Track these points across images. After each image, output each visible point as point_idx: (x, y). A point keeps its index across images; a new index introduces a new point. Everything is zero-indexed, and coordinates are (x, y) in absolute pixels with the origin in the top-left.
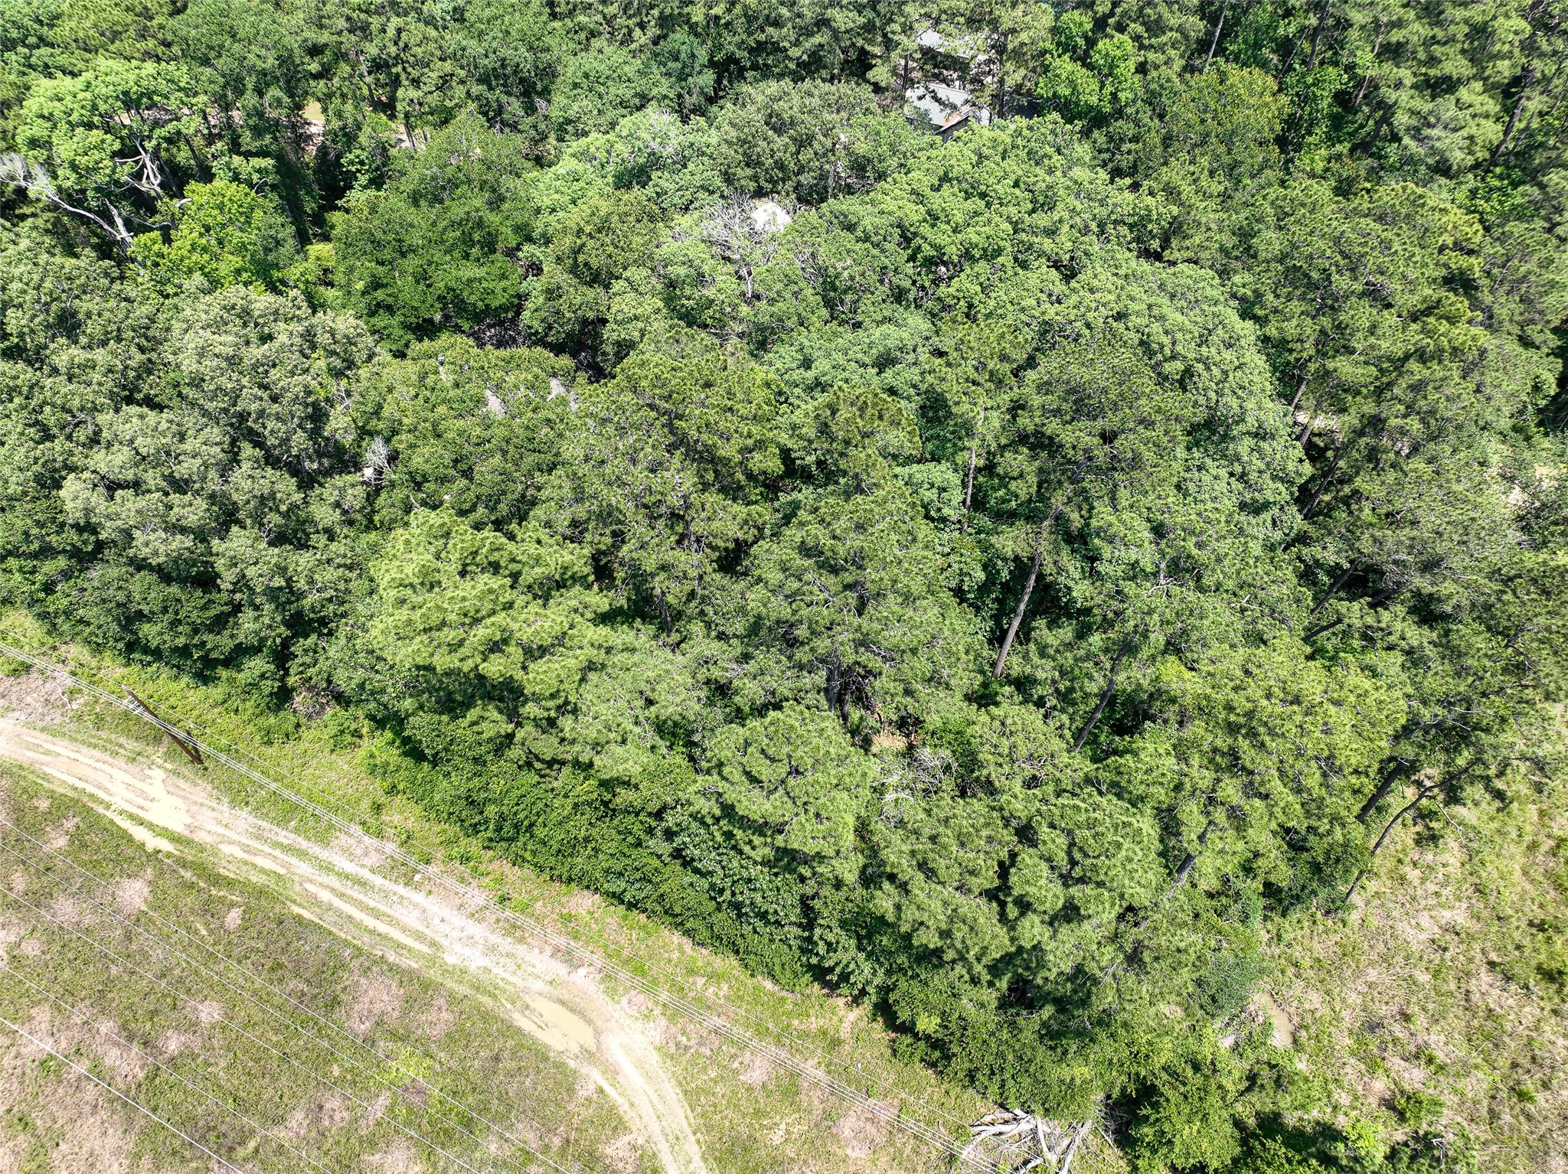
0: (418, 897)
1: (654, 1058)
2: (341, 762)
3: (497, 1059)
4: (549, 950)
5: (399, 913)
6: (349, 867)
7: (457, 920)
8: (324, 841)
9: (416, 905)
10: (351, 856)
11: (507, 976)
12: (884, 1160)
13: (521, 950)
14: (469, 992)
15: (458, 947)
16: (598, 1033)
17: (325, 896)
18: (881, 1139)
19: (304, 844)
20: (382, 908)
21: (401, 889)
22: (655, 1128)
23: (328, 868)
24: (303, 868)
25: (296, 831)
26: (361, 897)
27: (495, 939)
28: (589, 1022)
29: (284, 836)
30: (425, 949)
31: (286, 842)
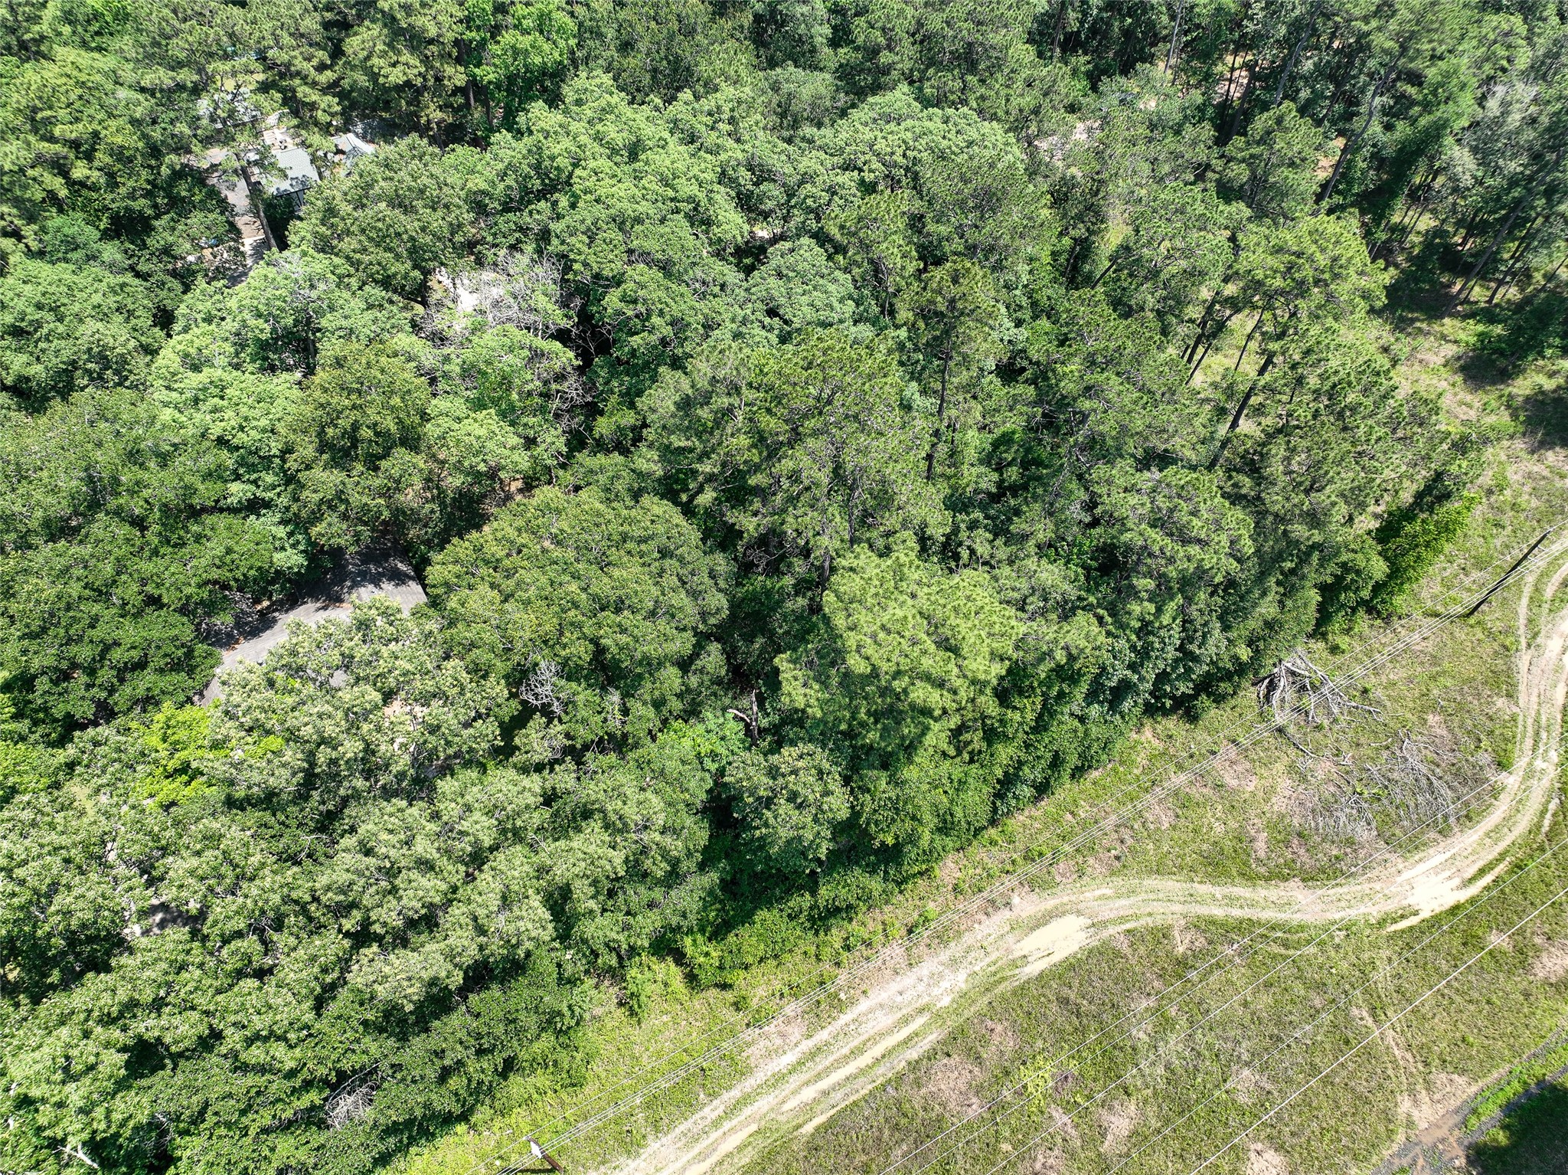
0: (864, 1005)
1: (1118, 881)
2: (654, 1020)
3: (1064, 1001)
4: (981, 917)
5: (869, 1029)
6: (790, 1058)
7: (908, 979)
8: (744, 1072)
9: (871, 1011)
10: (779, 1052)
11: (988, 960)
12: (1264, 772)
13: (968, 939)
14: (986, 1000)
15: (936, 991)
16: (1079, 913)
17: (809, 1094)
18: (1248, 765)
19: (735, 1093)
20: (856, 1043)
21: (845, 1018)
22: (1177, 908)
23: (779, 1079)
24: (763, 1104)
25: (713, 1095)
26: (831, 1059)
27: (944, 955)
28: (1064, 913)
29: (712, 1111)
30: (920, 1021)
31: (720, 1111)
